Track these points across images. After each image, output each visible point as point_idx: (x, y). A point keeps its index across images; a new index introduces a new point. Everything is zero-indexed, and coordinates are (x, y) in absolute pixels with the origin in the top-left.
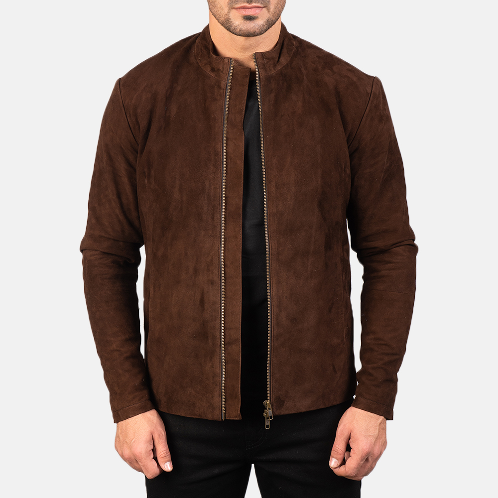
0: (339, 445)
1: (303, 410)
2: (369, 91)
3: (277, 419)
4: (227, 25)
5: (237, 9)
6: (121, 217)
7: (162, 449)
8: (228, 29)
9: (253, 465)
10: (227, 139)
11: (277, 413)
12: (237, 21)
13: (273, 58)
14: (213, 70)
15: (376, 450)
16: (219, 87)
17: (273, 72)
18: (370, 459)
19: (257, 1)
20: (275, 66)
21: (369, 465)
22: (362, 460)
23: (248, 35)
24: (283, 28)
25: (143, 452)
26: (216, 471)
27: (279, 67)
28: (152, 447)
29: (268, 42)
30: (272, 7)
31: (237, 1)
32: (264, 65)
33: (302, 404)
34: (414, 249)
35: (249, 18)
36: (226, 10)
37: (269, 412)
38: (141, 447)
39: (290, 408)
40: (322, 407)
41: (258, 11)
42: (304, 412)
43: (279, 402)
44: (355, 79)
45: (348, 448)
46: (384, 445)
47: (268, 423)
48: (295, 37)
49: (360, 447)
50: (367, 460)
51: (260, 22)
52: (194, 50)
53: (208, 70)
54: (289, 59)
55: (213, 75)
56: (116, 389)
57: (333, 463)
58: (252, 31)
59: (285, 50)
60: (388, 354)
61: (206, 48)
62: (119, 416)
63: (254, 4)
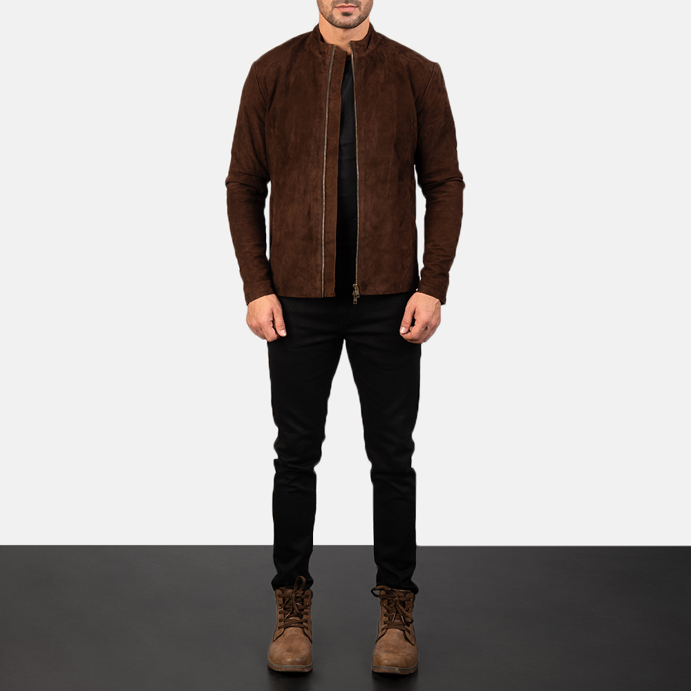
0: (407, 318)
1: (381, 293)
2: (431, 70)
3: (362, 298)
4: (331, 21)
5: (338, 7)
6: (254, 158)
7: (279, 320)
8: (331, 23)
9: (345, 341)
10: (329, 99)
11: (362, 293)
12: (338, 17)
13: (363, 45)
14: (321, 53)
15: (433, 322)
16: (325, 64)
17: (363, 55)
18: (429, 328)
19: (352, 2)
20: (365, 51)
21: (427, 332)
22: (423, 327)
23: (346, 27)
24: (371, 27)
25: (266, 321)
26: (318, 339)
27: (367, 52)
28: (272, 319)
29: (359, 34)
30: (362, 7)
31: (338, 2)
32: (357, 49)
33: (380, 289)
34: (462, 185)
35: (346, 14)
36: (330, 9)
37: (357, 292)
38: (264, 318)
39: (370, 291)
40: (394, 292)
41: (352, 9)
42: (381, 295)
43: (363, 286)
44: (421, 61)
45: (413, 321)
46: (439, 319)
47: (355, 300)
48: (379, 34)
49: (422, 318)
50: (426, 328)
51: (354, 18)
52: (308, 41)
53: (317, 54)
54: (375, 47)
55: (320, 56)
56: (248, 279)
57: (402, 330)
58: (348, 23)
59: (372, 41)
60: (442, 256)
61: (316, 38)
62: (250, 297)
63: (350, 4)
